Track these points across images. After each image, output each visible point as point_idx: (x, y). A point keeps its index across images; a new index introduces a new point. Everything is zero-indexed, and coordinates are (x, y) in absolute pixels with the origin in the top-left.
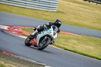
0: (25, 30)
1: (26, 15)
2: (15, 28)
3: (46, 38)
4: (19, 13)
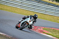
0: (45, 29)
1: (46, 19)
2: (38, 28)
3: (25, 23)
4: (41, 18)
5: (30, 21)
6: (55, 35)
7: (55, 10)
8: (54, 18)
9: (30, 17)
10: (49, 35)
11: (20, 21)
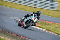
3: (29, 21)
5: (34, 19)
6: (45, 27)
7: (45, 3)
8: (43, 11)
9: (33, 15)
10: (39, 27)
11: (23, 19)
